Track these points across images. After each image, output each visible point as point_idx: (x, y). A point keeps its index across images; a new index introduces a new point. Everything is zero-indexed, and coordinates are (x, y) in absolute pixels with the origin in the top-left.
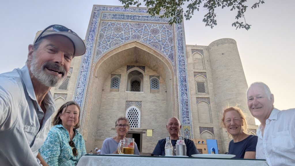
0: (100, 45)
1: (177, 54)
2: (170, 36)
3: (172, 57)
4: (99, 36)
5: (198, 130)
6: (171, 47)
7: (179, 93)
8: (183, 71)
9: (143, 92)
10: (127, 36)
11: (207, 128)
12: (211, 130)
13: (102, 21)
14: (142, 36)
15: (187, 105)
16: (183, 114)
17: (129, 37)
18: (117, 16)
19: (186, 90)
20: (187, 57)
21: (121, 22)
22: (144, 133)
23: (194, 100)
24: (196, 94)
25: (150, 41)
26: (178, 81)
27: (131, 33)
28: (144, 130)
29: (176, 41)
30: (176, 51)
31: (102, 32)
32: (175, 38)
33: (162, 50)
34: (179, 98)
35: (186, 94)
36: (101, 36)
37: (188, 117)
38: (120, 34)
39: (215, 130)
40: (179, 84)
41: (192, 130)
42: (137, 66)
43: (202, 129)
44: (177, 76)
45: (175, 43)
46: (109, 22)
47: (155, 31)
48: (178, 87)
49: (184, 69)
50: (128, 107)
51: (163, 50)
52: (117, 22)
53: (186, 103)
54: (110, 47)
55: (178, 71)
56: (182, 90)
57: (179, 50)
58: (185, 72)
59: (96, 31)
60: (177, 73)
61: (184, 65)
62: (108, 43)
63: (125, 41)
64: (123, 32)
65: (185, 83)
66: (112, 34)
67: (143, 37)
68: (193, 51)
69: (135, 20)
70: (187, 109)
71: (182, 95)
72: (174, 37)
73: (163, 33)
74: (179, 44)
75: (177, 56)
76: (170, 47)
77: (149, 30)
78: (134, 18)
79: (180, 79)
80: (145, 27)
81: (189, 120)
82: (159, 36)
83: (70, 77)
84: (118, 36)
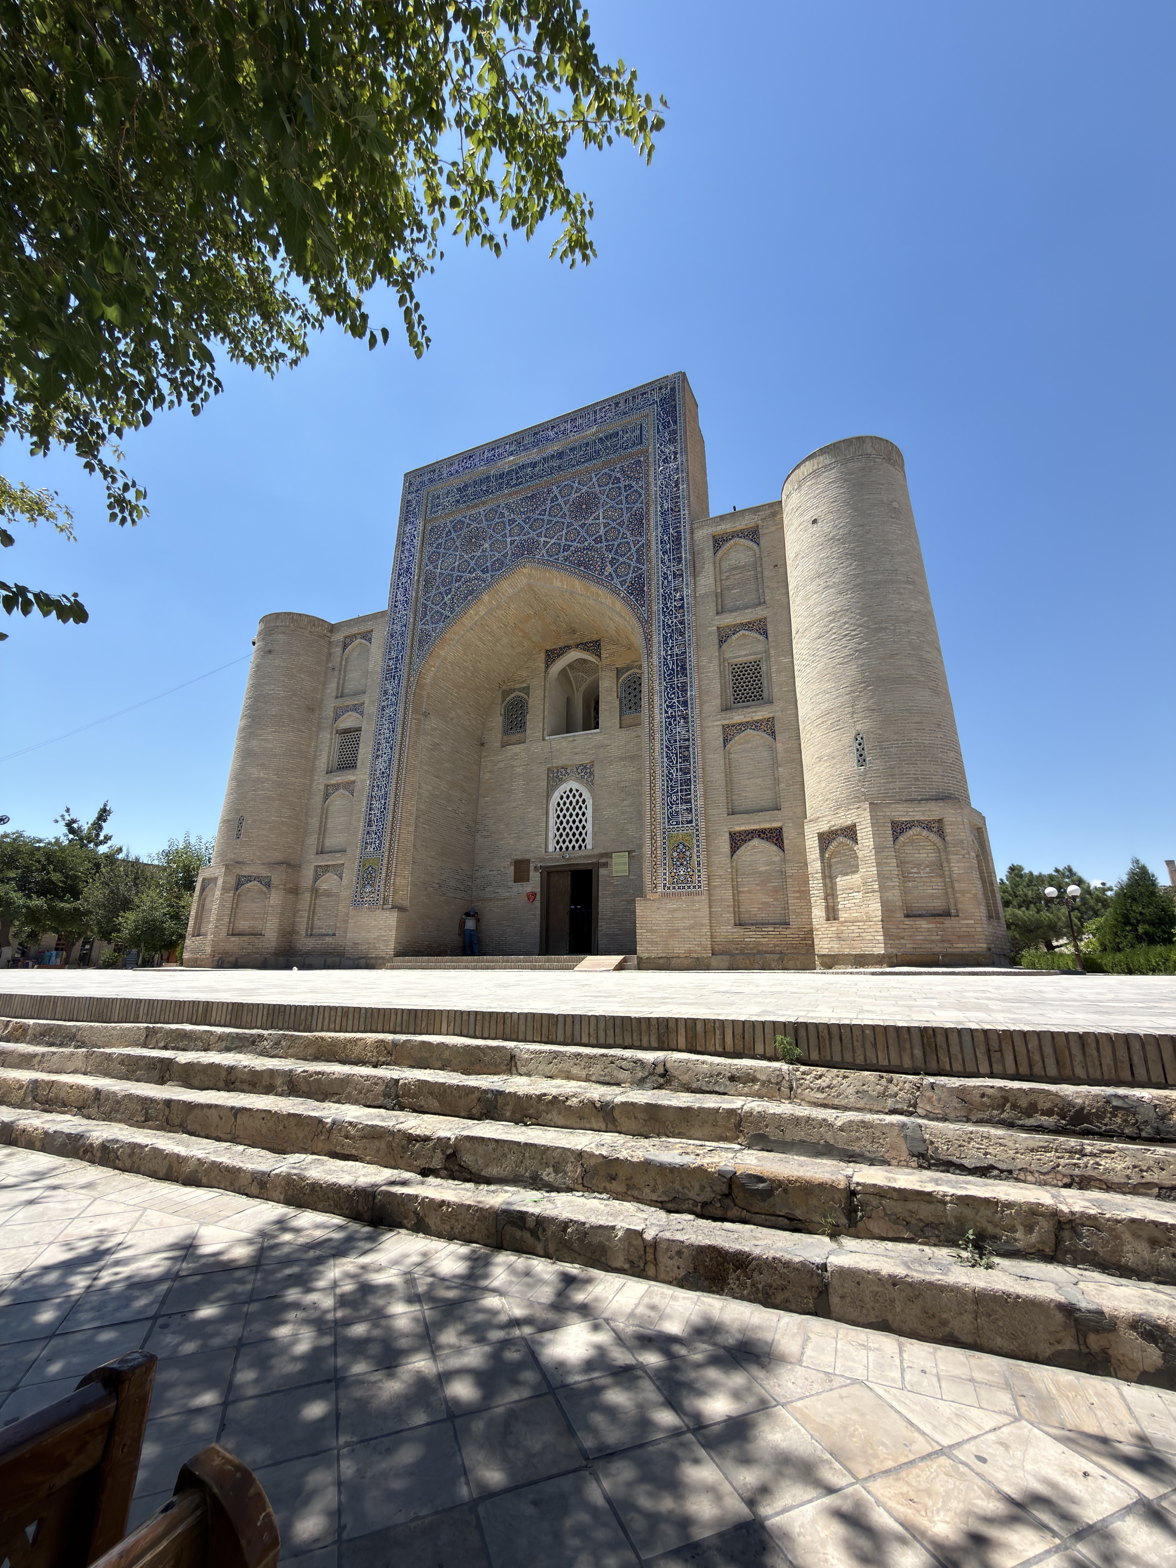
0: (425, 615)
1: (658, 572)
2: (636, 506)
3: (638, 587)
5: (723, 844)
6: (637, 551)
7: (657, 720)
8: (679, 631)
9: (597, 731)
10: (498, 556)
11: (762, 834)
12: (775, 836)
13: (429, 526)
14: (543, 539)
15: (686, 759)
16: (670, 791)
19: (685, 703)
20: (694, 574)
21: (481, 509)
22: (605, 865)
23: (715, 733)
24: (727, 709)
26: (657, 677)
28: (602, 855)
30: (654, 561)
31: (431, 567)
32: (653, 509)
33: (606, 573)
34: (657, 736)
35: (684, 718)
36: (428, 581)
37: (688, 802)
38: (479, 553)
39: (789, 834)
40: (659, 687)
41: (698, 846)
42: (577, 646)
43: (738, 839)
44: (656, 659)
45: (653, 527)
46: (449, 519)
47: (585, 506)
48: (656, 698)
50: (557, 787)
51: (609, 569)
52: (469, 513)
53: (683, 753)
55: (657, 640)
56: (671, 707)
57: (665, 553)
59: (414, 566)
62: (446, 599)
63: (492, 577)
64: (487, 545)
65: (682, 680)
66: (458, 563)
67: (545, 544)
68: (721, 539)
69: (521, 483)
71: (670, 724)
72: (649, 504)
73: (611, 503)
75: (657, 580)
76: (634, 549)
77: (566, 508)
78: (518, 478)
79: (663, 668)
80: (554, 499)
82: (598, 518)
83: (359, 729)
84: (472, 563)
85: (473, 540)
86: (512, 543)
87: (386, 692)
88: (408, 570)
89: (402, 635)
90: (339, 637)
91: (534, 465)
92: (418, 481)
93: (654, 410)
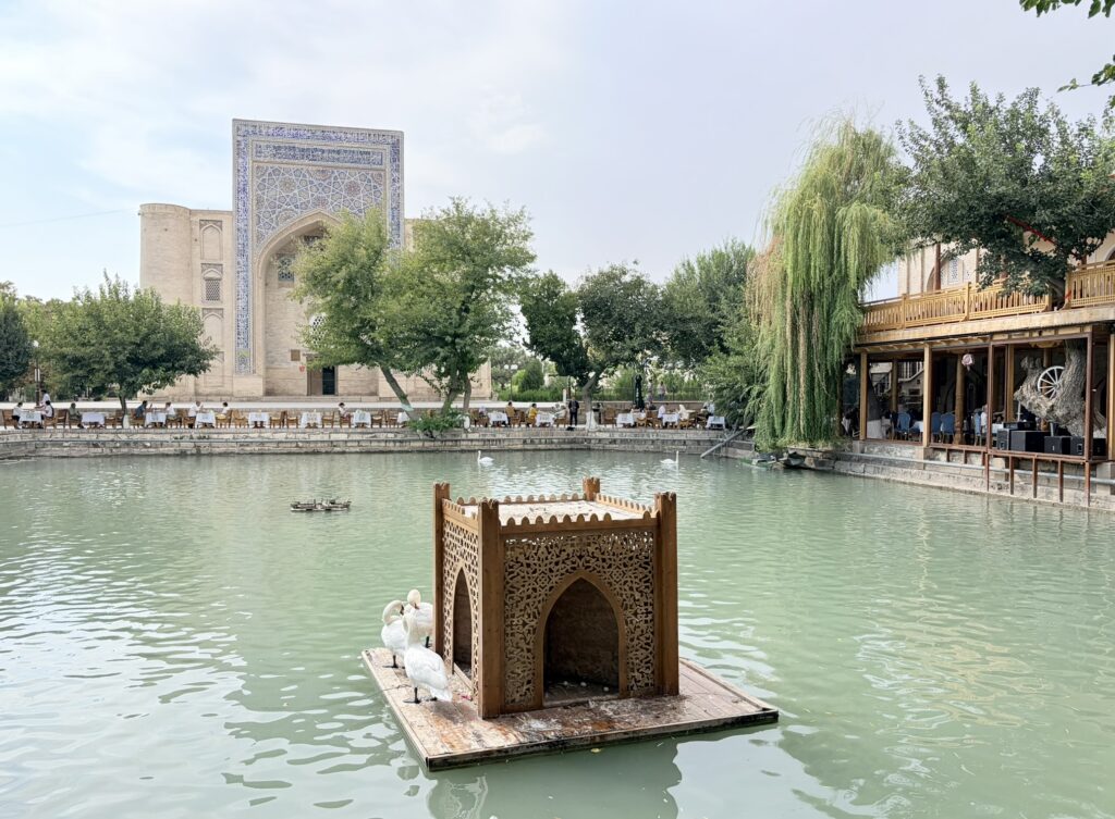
0: (260, 222)
2: (379, 199)
4: (255, 202)
10: (304, 200)
13: (256, 165)
14: (330, 200)
17: (308, 202)
18: (283, 151)
21: (291, 167)
25: (344, 210)
27: (310, 193)
29: (389, 210)
30: (388, 232)
31: (260, 193)
32: (387, 204)
36: (259, 202)
38: (291, 194)
46: (270, 165)
50: (313, 314)
52: (283, 166)
54: (277, 224)
57: (392, 229)
59: (248, 189)
62: (273, 216)
64: (296, 191)
66: (277, 196)
67: (332, 203)
69: (315, 160)
72: (385, 201)
73: (367, 193)
74: (394, 216)
77: (342, 186)
78: (313, 156)
80: (335, 178)
82: (360, 199)
83: (220, 280)
84: (288, 200)
85: (287, 185)
86: (312, 195)
87: (238, 263)
88: (244, 190)
89: (245, 231)
90: (196, 219)
91: (323, 152)
92: (244, 128)
93: (388, 148)
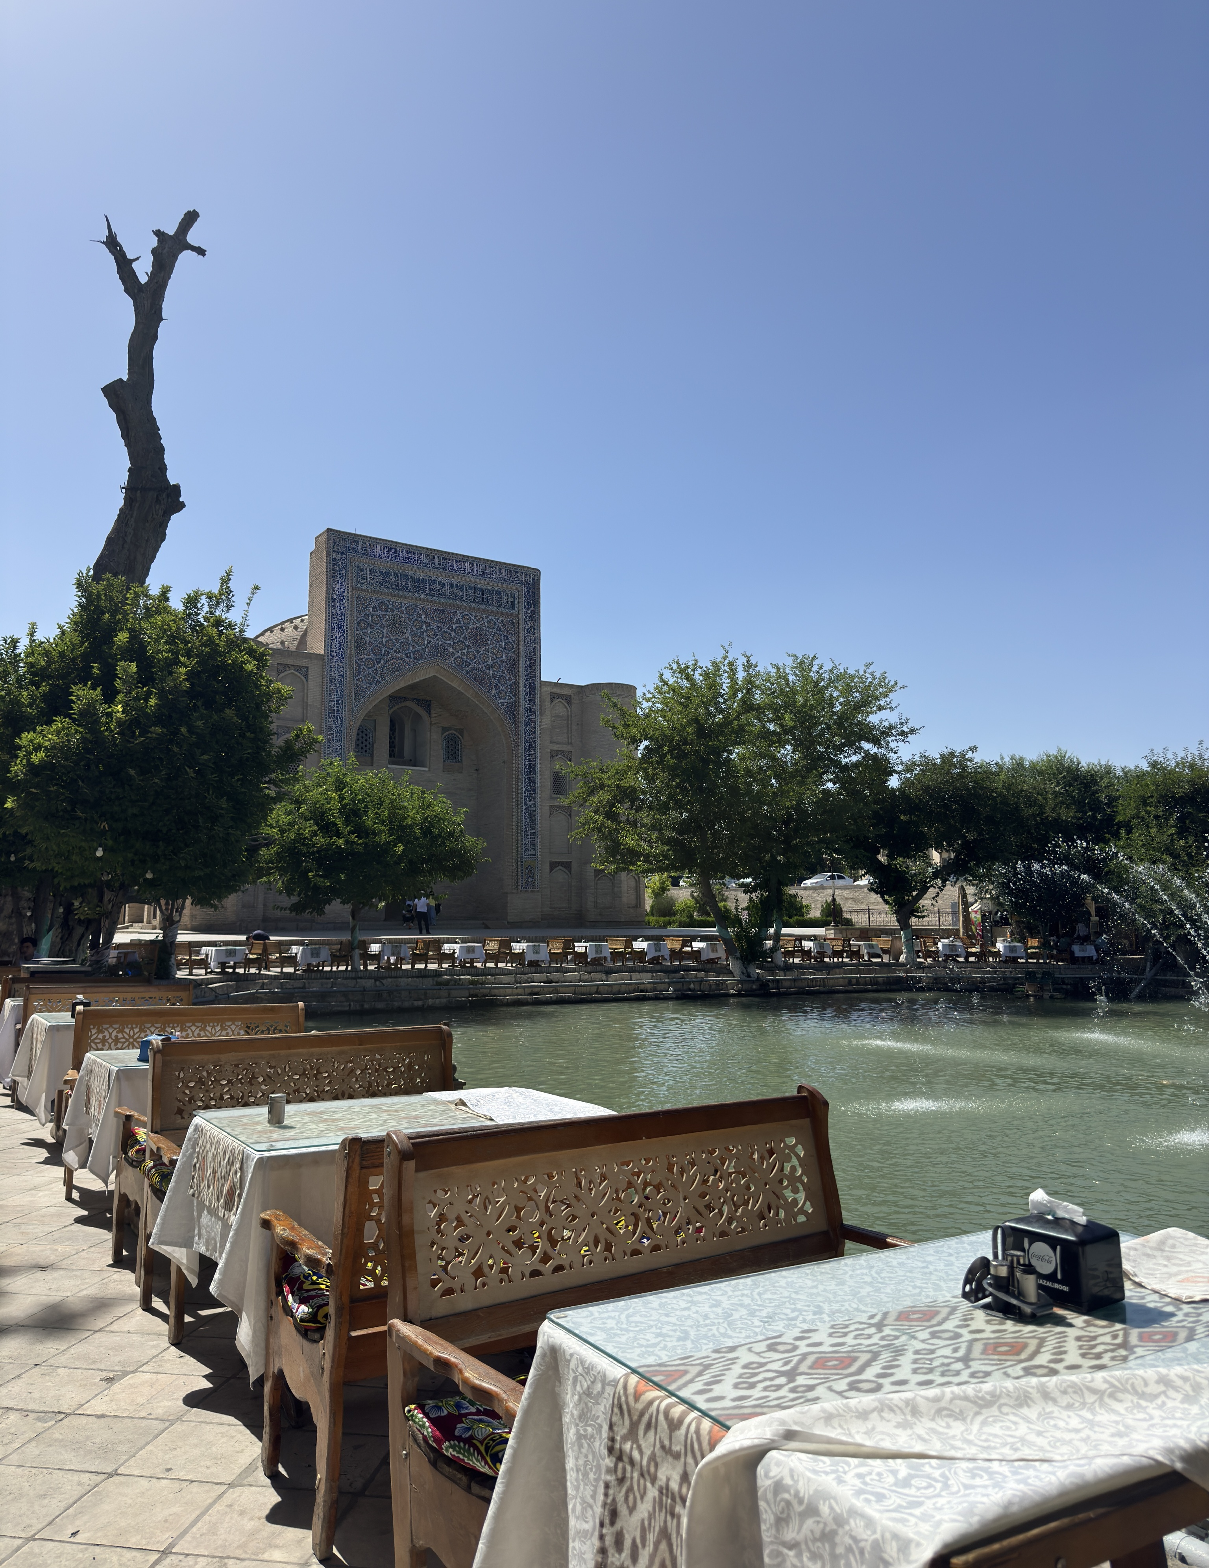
0: (359, 673)
1: (524, 704)
2: (511, 653)
3: (511, 710)
4: (354, 644)
5: (547, 867)
6: (511, 685)
7: (520, 797)
8: (532, 746)
9: (426, 769)
10: (418, 648)
11: (562, 864)
12: (567, 865)
13: (356, 594)
14: (451, 650)
15: (533, 821)
16: (526, 837)
17: (424, 650)
18: (392, 579)
19: (534, 790)
20: (541, 714)
21: (403, 601)
23: (546, 809)
24: (551, 798)
25: (468, 664)
26: (520, 771)
27: (426, 638)
29: (522, 669)
30: (521, 697)
31: (360, 632)
32: (521, 662)
34: (520, 805)
35: (533, 799)
36: (360, 644)
37: (534, 844)
38: (402, 639)
39: (574, 866)
40: (522, 777)
41: (537, 868)
42: (413, 700)
43: (553, 865)
44: (520, 760)
45: (520, 675)
47: (478, 638)
48: (520, 784)
49: (534, 742)
51: (494, 692)
53: (532, 818)
54: (382, 677)
55: (521, 748)
56: (527, 790)
57: (526, 694)
58: (534, 749)
59: (346, 626)
60: (520, 753)
61: (534, 732)
62: (377, 666)
63: (414, 663)
64: (408, 635)
65: (533, 776)
66: (384, 639)
67: (453, 655)
68: (554, 697)
69: (433, 595)
70: (533, 828)
71: (526, 800)
72: (518, 655)
73: (496, 644)
74: (527, 677)
75: (522, 711)
76: (509, 684)
77: (466, 633)
78: (431, 590)
79: (524, 767)
81: (534, 849)
82: (488, 651)
84: (397, 645)
85: (397, 625)
86: (429, 642)
88: (340, 627)
89: (340, 683)
90: (272, 661)
92: (342, 543)
93: (522, 588)
